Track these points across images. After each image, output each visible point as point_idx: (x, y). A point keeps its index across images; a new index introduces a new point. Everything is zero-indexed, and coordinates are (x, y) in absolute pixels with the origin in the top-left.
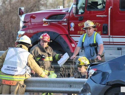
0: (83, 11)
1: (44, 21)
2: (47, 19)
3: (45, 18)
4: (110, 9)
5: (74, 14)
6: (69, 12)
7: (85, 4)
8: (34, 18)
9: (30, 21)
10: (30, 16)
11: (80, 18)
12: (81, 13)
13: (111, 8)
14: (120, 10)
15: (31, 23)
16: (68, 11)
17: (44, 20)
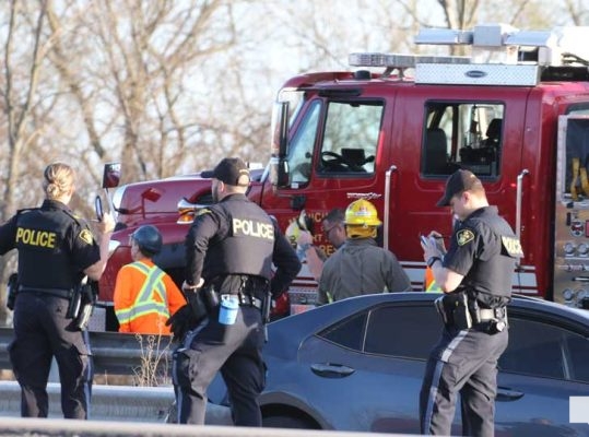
0: (305, 180)
1: (181, 209)
2: (192, 201)
3: (186, 199)
4: (388, 173)
5: (274, 189)
6: (262, 180)
7: (312, 157)
8: (154, 198)
9: (142, 208)
10: (142, 191)
11: (295, 200)
12: (300, 187)
13: (394, 171)
14: (422, 177)
15: (143, 213)
16: (259, 180)
17: (182, 204)
